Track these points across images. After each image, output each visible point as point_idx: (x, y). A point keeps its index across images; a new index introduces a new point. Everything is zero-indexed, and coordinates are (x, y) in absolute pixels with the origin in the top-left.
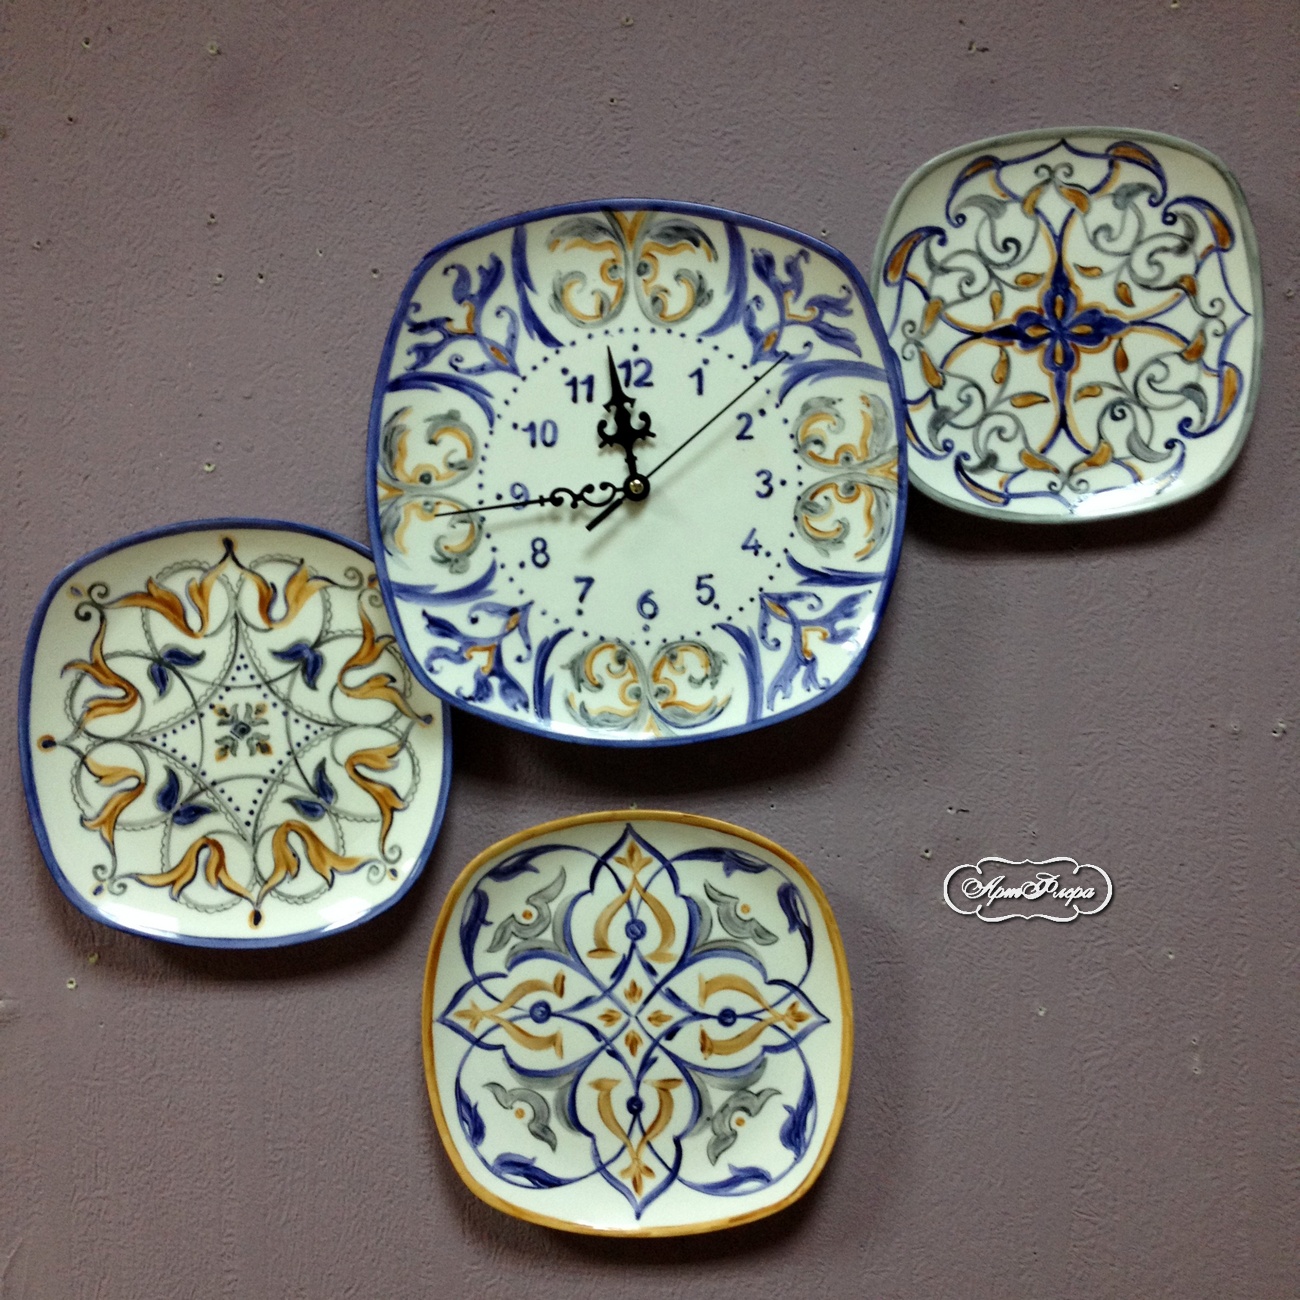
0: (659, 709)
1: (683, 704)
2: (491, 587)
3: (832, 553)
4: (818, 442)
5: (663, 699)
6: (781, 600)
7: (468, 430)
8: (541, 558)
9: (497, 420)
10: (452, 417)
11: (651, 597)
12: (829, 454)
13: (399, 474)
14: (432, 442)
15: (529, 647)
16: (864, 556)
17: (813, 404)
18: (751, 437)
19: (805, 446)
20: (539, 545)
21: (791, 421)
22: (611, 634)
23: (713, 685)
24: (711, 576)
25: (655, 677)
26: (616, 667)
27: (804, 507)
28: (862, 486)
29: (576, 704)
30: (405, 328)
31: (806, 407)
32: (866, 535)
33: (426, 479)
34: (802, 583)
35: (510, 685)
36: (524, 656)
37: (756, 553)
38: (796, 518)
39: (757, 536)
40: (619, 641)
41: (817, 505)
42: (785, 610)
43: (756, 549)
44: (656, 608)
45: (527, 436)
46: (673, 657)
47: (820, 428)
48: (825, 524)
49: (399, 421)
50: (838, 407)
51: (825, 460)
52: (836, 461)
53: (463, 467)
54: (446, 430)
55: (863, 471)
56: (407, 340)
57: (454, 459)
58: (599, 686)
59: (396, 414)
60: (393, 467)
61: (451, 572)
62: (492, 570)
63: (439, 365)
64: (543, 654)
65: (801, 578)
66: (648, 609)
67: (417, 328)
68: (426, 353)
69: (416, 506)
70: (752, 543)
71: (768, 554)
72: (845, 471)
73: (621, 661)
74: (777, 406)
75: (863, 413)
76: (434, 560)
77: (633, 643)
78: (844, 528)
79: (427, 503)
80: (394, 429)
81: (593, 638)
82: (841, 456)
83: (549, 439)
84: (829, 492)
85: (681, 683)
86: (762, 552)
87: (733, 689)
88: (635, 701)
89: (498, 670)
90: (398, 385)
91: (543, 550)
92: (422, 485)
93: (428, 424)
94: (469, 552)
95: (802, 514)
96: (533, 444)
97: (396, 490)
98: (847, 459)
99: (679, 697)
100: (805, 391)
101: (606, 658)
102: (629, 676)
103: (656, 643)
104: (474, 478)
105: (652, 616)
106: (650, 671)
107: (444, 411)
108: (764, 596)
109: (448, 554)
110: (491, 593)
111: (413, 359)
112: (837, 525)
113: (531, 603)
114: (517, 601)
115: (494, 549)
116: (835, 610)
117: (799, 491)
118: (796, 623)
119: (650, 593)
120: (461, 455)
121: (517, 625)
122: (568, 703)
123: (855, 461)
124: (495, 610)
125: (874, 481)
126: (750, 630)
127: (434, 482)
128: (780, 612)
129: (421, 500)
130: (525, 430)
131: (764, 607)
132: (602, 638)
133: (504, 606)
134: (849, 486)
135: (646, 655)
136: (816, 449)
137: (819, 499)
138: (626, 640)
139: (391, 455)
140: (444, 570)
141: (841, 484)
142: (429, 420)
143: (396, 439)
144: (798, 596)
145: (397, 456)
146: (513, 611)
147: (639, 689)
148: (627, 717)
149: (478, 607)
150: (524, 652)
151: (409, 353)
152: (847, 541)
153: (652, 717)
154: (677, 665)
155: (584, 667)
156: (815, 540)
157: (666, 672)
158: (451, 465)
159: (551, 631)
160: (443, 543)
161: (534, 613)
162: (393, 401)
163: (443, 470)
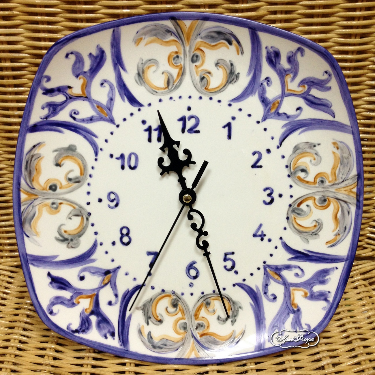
0: (198, 338)
1: (213, 334)
2: (93, 257)
3: (310, 241)
4: (303, 171)
5: (200, 331)
6: (277, 270)
7: (82, 157)
8: (126, 240)
9: (100, 152)
10: (71, 149)
11: (195, 265)
12: (310, 178)
13: (35, 185)
14: (58, 165)
15: (116, 296)
16: (333, 244)
17: (301, 146)
18: (261, 167)
19: (295, 173)
20: (125, 231)
21: (287, 158)
22: (168, 289)
23: (233, 322)
24: (233, 253)
25: (196, 316)
26: (171, 309)
27: (293, 211)
28: (332, 200)
29: (145, 333)
30: (40, 92)
31: (296, 148)
32: (333, 231)
33: (53, 188)
34: (290, 259)
35: (103, 320)
36: (113, 302)
37: (262, 240)
38: (288, 218)
39: (262, 229)
40: (174, 293)
41: (302, 211)
42: (280, 275)
43: (262, 237)
44: (198, 272)
45: (119, 163)
46: (208, 304)
47: (305, 161)
48: (306, 222)
49: (36, 151)
50: (317, 148)
51: (308, 182)
52: (315, 182)
53: (77, 181)
54: (67, 157)
55: (333, 190)
56: (41, 99)
57: (71, 176)
58: (161, 321)
59: (34, 146)
60: (32, 181)
61: (68, 247)
62: (95, 246)
63: (63, 116)
64: (125, 301)
65: (291, 256)
66: (193, 273)
67: (48, 92)
68: (54, 108)
69: (46, 205)
70: (259, 233)
71: (270, 240)
72: (320, 189)
73: (175, 305)
74: (278, 147)
75: (334, 153)
76: (57, 239)
77: (183, 294)
78: (319, 225)
79: (53, 204)
80: (33, 156)
81: (158, 290)
82: (318, 180)
83: (133, 165)
84: (310, 202)
85: (212, 320)
86: (266, 239)
87: (246, 326)
88: (182, 331)
89: (96, 311)
90: (35, 128)
91: (128, 234)
92: (51, 191)
93: (56, 153)
94: (80, 234)
95: (292, 216)
96: (123, 167)
97: (33, 194)
98: (322, 182)
99: (211, 330)
100: (296, 138)
101: (165, 303)
102: (180, 315)
103: (197, 295)
104: (85, 188)
105: (195, 277)
106: (193, 312)
107: (66, 145)
108: (266, 266)
109: (66, 236)
110: (93, 261)
111: (46, 112)
112: (314, 223)
113: (119, 268)
114: (111, 266)
115: (96, 233)
116: (312, 278)
117: (291, 201)
118: (287, 285)
119: (194, 263)
120: (76, 173)
121: (109, 281)
122: (140, 332)
123: (327, 183)
124: (96, 272)
125: (340, 196)
126: (257, 288)
127: (58, 190)
128: (276, 277)
129: (50, 201)
130: (117, 158)
131: (266, 273)
132: (163, 291)
133: (101, 269)
134: (323, 199)
135: (191, 302)
136: (302, 175)
137: (303, 206)
138: (179, 292)
139: (30, 173)
140: (63, 246)
141: (317, 197)
142: (56, 151)
143: (34, 163)
144: (288, 267)
145: (34, 173)
146: (107, 272)
147: (185, 323)
148: (178, 342)
149: (84, 270)
150: (113, 299)
151: (43, 108)
152: (320, 233)
153: (194, 343)
154: (211, 309)
155: (151, 309)
156: (300, 232)
157: (203, 313)
158: (70, 180)
159: (131, 286)
160: (64, 228)
161: (120, 274)
162: (31, 139)
163: (64, 182)
